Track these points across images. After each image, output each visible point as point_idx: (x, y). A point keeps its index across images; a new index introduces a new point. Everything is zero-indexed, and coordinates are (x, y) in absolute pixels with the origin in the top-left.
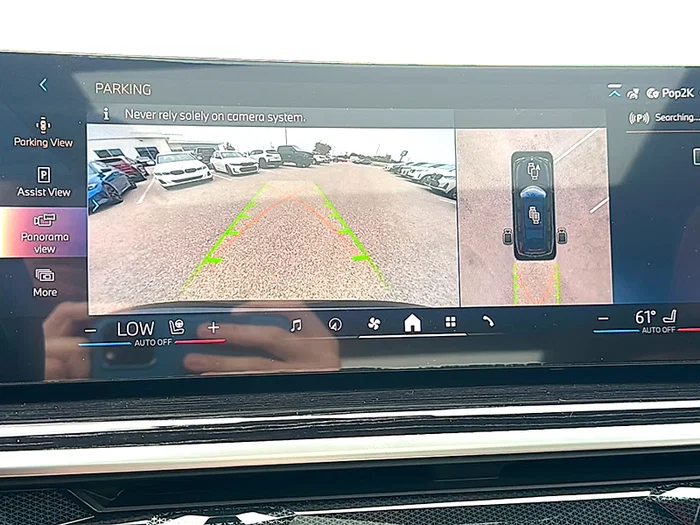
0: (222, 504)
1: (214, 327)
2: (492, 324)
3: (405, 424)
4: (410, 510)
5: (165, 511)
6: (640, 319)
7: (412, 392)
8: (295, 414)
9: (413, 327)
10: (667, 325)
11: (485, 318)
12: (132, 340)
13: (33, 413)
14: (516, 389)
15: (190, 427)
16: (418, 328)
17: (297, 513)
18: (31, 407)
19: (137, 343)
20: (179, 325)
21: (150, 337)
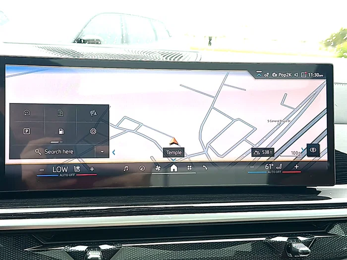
0: (94, 241)
1: (92, 169)
2: (206, 169)
3: (169, 210)
4: (164, 245)
5: (71, 243)
6: (267, 167)
7: (172, 196)
8: (124, 206)
9: (174, 169)
10: (278, 170)
11: (204, 166)
12: (59, 174)
13: (18, 203)
14: (215, 196)
15: (81, 210)
16: (176, 170)
17: (123, 245)
18: (18, 201)
19: (61, 175)
20: (78, 168)
21: (66, 173)
